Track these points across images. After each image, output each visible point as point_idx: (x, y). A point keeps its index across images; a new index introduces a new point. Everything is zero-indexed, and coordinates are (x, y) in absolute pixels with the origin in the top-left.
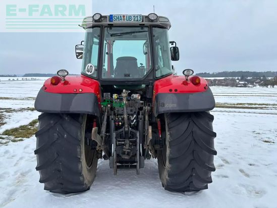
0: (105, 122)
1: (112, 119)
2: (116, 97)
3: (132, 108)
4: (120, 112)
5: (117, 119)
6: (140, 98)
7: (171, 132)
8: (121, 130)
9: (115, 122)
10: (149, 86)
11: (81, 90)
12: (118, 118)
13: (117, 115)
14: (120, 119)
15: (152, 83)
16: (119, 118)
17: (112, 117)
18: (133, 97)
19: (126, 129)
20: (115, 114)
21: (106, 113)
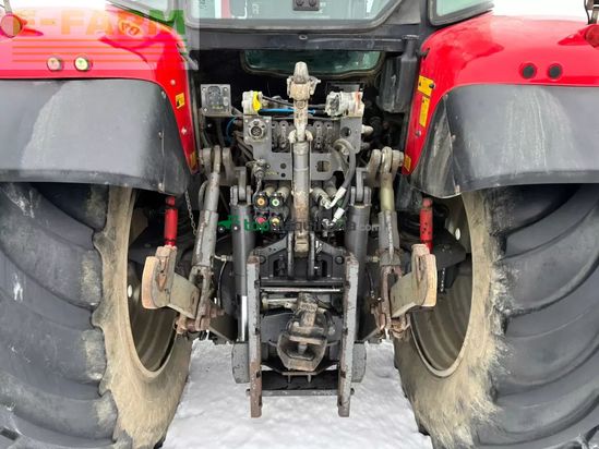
0: (210, 216)
1: (242, 202)
2: (258, 107)
3: (326, 157)
4: (274, 174)
5: (261, 202)
6: (361, 109)
7: (515, 272)
8: (278, 246)
9: (252, 212)
10: (404, 59)
11: (82, 64)
12: (265, 197)
13: (263, 188)
14: (276, 203)
15: (417, 44)
16: (268, 200)
17: (239, 191)
18: (336, 103)
19: (302, 247)
20: (251, 181)
21: (215, 178)
